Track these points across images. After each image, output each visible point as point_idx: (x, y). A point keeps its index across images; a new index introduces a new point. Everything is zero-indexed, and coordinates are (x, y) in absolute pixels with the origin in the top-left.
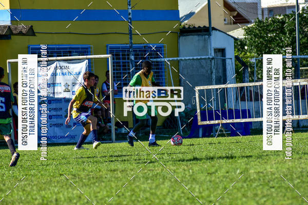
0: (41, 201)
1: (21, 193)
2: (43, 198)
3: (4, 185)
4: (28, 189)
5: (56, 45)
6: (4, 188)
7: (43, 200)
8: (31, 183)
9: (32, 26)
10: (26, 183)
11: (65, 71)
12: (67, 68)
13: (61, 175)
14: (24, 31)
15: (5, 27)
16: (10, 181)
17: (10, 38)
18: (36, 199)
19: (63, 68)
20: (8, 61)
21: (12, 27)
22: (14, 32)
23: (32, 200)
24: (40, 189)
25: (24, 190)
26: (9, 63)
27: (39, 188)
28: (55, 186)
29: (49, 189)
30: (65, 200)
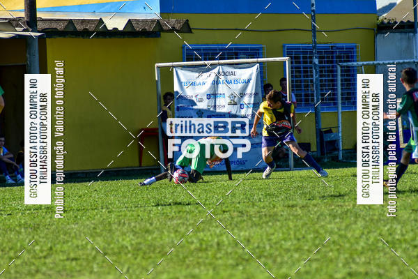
0: (198, 245)
1: (173, 235)
2: (201, 241)
3: (151, 224)
4: (182, 229)
5: (218, 44)
6: (151, 228)
7: (201, 244)
8: (186, 222)
9: (187, 20)
10: (179, 222)
11: (230, 78)
12: (232, 74)
13: (224, 212)
14: (177, 27)
15: (153, 21)
16: (159, 220)
17: (159, 36)
18: (192, 243)
19: (227, 74)
20: (156, 65)
21: (161, 22)
22: (165, 28)
23: (187, 245)
24: (198, 230)
25: (176, 231)
26: (158, 67)
27: (196, 229)
28: (217, 226)
29: (209, 231)
30: (229, 244)
